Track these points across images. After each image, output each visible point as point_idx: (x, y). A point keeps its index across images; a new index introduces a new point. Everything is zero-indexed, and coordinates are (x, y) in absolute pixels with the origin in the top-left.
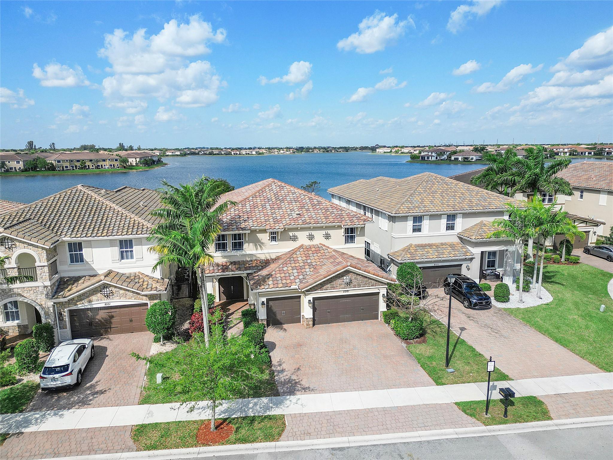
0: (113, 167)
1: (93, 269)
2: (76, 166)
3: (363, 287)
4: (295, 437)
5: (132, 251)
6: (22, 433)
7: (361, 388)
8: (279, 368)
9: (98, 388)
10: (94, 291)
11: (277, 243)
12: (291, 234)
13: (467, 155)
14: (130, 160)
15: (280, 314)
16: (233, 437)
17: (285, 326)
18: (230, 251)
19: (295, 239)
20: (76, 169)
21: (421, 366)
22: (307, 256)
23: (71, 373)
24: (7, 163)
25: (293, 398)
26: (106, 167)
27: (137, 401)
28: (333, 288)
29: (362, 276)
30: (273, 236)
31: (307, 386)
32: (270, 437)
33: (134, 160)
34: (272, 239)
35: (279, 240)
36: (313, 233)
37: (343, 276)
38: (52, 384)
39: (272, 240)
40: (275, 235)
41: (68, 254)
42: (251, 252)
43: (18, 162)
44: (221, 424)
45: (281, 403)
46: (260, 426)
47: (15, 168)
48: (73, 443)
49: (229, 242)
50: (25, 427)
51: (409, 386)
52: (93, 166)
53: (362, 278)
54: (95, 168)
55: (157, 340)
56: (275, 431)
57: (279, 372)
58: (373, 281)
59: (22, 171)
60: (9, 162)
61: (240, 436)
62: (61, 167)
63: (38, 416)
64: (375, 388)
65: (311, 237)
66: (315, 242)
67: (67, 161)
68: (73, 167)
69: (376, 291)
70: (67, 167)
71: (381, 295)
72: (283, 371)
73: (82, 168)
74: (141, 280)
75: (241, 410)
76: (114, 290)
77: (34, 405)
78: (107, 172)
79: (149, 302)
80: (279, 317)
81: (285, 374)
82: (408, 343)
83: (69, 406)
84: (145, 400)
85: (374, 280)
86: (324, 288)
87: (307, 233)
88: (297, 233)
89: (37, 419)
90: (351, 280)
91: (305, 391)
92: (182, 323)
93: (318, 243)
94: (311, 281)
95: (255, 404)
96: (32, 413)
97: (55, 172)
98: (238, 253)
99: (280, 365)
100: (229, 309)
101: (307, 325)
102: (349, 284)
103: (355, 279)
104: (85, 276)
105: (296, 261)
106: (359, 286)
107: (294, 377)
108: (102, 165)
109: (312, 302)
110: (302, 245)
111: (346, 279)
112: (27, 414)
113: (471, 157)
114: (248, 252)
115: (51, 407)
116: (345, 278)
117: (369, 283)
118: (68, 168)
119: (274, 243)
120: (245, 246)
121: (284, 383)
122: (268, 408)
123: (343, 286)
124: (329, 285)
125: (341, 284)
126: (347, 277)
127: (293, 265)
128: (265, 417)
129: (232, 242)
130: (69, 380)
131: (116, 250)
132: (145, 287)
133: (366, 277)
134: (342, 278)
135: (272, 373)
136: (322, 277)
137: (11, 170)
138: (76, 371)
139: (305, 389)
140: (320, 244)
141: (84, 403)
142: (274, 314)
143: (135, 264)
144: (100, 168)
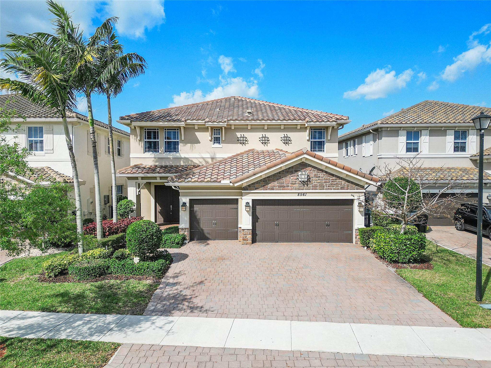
3: (328, 189)
5: (42, 142)
7: (298, 316)
8: (171, 280)
11: (220, 146)
12: (239, 134)
18: (162, 152)
19: (243, 141)
21: (425, 296)
22: (256, 158)
28: (282, 187)
29: (326, 172)
30: (216, 136)
31: (200, 305)
34: (215, 140)
35: (224, 142)
36: (268, 134)
37: (296, 171)
39: (215, 143)
40: (218, 136)
42: (187, 156)
45: (134, 324)
49: (162, 140)
51: (399, 322)
53: (326, 176)
57: (168, 284)
58: (343, 182)
65: (265, 141)
66: (270, 147)
69: (348, 197)
71: (356, 203)
81: (176, 288)
82: (399, 268)
85: (344, 180)
86: (269, 186)
87: (260, 134)
88: (246, 134)
90: (309, 179)
91: (192, 311)
93: (274, 149)
98: (171, 155)
99: (175, 277)
101: (244, 240)
102: (306, 183)
103: (316, 176)
106: (322, 187)
109: (251, 205)
110: (254, 149)
111: (302, 175)
114: (183, 156)
116: (300, 173)
117: (337, 184)
119: (217, 145)
120: (181, 146)
121: (164, 299)
122: (101, 330)
123: (297, 185)
124: (276, 183)
125: (294, 183)
126: (304, 173)
127: (234, 164)
129: (166, 142)
131: (23, 138)
133: (333, 175)
134: (296, 174)
135: (155, 285)
136: (264, 169)
139: (194, 309)
140: (276, 149)
143: (44, 157)
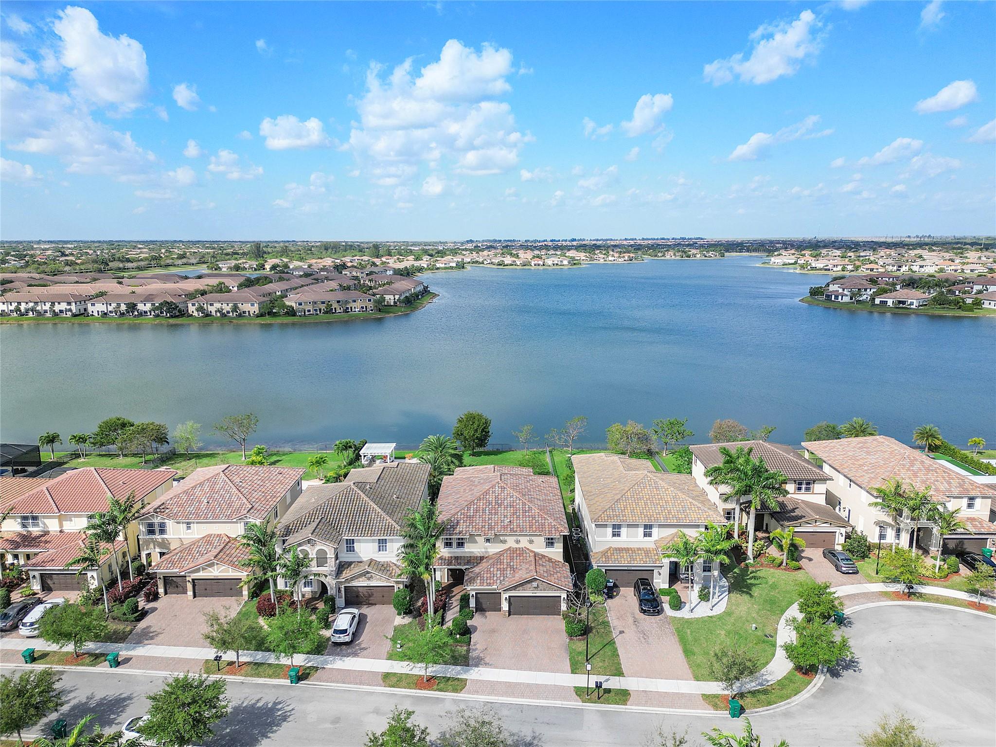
0: (365, 309)
1: (360, 557)
2: (320, 310)
3: (547, 591)
4: (469, 693)
5: (386, 547)
6: (324, 668)
7: (521, 668)
8: (474, 647)
9: (363, 646)
10: (361, 575)
11: (491, 545)
12: (501, 538)
13: (903, 297)
14: (387, 297)
15: (485, 604)
16: (435, 687)
17: (488, 613)
18: (454, 549)
19: (504, 542)
20: (320, 313)
21: (570, 658)
22: (512, 559)
23: (348, 635)
24: (240, 305)
25: (476, 669)
26: (356, 310)
27: (385, 657)
28: (524, 590)
29: (547, 583)
31: (488, 662)
32: (455, 690)
33: (392, 297)
35: (493, 543)
36: (520, 538)
38: (339, 640)
41: (346, 545)
42: (470, 551)
43: (253, 305)
44: (430, 679)
45: (468, 671)
46: (452, 683)
47: (249, 312)
48: (352, 678)
49: (454, 543)
50: (327, 665)
52: (340, 309)
54: (344, 312)
55: (399, 614)
56: (459, 688)
57: (473, 650)
59: (258, 317)
60: (242, 304)
61: (439, 687)
62: (302, 311)
63: (331, 659)
64: (530, 670)
65: (518, 542)
66: (521, 545)
67: (310, 303)
68: (316, 310)
69: (558, 595)
70: (309, 311)
71: (562, 598)
72: (476, 649)
73: (326, 312)
74: (391, 569)
75: (444, 672)
76: (373, 575)
77: (328, 652)
78: (357, 317)
79: (395, 585)
80: (484, 606)
81: (477, 652)
82: (571, 639)
83: (348, 655)
84: (390, 657)
85: (556, 586)
86: (517, 589)
87: (514, 538)
88: (506, 538)
89: (331, 661)
90: (538, 586)
91: (485, 665)
92: (417, 600)
93: (523, 546)
94: (507, 584)
95: (453, 669)
96: (328, 657)
97: (295, 319)
98: (460, 550)
99: (475, 645)
100: (453, 591)
101: (504, 614)
102: (537, 588)
103: (541, 585)
104: (355, 562)
105: (501, 563)
106: (545, 590)
107: (481, 655)
108: (351, 308)
109: (508, 599)
110: (510, 547)
112: (325, 657)
113: (909, 301)
114: (468, 551)
115: (338, 655)
116: (533, 583)
117: (551, 588)
118: (311, 313)
119: (488, 544)
121: (473, 659)
122: (459, 673)
123: (532, 589)
124: (523, 587)
126: (535, 583)
127: (499, 566)
128: (456, 679)
129: (457, 543)
130: (347, 639)
131: (377, 545)
132: (393, 574)
133: (550, 584)
134: (531, 583)
135: (468, 651)
136: (515, 582)
137: (244, 315)
138: (351, 633)
139: (487, 664)
140: (525, 547)
141: (355, 655)
142: (481, 604)
143: (387, 555)
144: (349, 312)
